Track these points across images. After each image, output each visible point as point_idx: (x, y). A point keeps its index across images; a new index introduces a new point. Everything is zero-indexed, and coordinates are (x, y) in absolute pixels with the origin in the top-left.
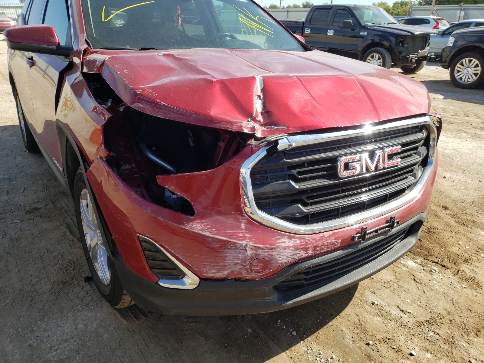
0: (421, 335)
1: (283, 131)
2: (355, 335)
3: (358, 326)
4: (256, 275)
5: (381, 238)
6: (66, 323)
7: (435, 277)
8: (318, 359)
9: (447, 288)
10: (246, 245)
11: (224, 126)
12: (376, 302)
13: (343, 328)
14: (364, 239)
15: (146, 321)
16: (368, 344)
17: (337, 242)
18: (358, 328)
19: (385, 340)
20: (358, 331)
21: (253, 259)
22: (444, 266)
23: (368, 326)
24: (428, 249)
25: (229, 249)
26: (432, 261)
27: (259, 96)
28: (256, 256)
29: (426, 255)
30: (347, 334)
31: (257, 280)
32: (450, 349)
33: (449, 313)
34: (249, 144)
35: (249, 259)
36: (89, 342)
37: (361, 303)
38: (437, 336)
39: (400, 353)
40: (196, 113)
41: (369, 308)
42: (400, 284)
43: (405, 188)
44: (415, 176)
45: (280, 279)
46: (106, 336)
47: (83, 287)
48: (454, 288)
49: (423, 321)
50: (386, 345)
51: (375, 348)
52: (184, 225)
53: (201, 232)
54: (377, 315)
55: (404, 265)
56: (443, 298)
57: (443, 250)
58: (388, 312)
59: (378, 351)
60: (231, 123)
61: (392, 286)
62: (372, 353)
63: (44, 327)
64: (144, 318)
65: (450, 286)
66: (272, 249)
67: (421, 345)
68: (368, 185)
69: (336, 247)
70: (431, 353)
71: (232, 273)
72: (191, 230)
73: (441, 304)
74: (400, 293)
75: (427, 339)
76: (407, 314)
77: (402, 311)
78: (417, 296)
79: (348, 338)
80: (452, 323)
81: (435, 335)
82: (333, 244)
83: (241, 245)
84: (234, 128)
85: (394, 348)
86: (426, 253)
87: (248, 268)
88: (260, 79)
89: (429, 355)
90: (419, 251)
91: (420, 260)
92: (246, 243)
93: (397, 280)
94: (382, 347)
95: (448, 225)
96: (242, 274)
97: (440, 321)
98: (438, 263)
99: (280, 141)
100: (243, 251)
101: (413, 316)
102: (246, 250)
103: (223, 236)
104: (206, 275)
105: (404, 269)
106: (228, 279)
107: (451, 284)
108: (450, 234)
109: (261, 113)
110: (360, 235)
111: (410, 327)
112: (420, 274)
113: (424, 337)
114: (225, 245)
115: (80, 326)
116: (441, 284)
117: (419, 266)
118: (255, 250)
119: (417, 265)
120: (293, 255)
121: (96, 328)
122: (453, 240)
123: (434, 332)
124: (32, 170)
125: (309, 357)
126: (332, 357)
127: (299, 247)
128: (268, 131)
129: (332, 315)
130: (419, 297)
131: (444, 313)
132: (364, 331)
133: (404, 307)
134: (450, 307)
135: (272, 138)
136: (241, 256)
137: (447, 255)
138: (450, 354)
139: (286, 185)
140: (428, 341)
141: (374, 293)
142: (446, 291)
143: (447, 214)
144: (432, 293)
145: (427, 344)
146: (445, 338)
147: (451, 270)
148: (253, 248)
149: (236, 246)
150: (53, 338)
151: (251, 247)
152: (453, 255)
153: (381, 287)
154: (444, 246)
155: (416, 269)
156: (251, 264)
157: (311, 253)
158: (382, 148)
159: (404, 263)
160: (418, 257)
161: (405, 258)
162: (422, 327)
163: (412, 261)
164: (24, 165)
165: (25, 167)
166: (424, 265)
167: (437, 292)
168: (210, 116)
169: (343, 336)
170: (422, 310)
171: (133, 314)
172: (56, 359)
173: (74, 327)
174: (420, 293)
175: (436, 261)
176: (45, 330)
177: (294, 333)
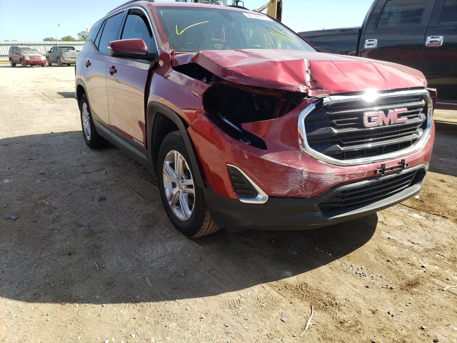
0: (430, 257)
1: (326, 93)
2: (377, 256)
3: (379, 251)
4: (308, 194)
5: (395, 175)
6: (158, 248)
7: (437, 223)
8: (351, 268)
9: (448, 230)
10: (303, 170)
11: (287, 88)
12: (391, 238)
13: (368, 253)
14: (383, 173)
15: (217, 246)
16: (388, 261)
17: (365, 173)
18: (379, 252)
19: (402, 259)
20: (379, 254)
21: (307, 181)
22: (445, 217)
23: (387, 251)
24: (430, 207)
25: (291, 173)
26: (434, 214)
27: (308, 71)
28: (309, 178)
29: (429, 211)
30: (371, 255)
31: (309, 198)
32: (453, 264)
33: (450, 244)
34: (305, 100)
35: (304, 181)
36: (178, 258)
37: (379, 238)
38: (442, 257)
39: (413, 266)
40: (268, 81)
41: (386, 242)
42: (409, 228)
43: (411, 141)
44: (417, 133)
45: (325, 198)
46: (189, 255)
47: (163, 229)
48: (454, 230)
49: (430, 249)
50: (403, 262)
51: (394, 263)
52: (260, 156)
53: (271, 161)
54: (393, 245)
55: (411, 217)
56: (446, 236)
57: (442, 207)
58: (401, 243)
59: (397, 265)
60: (292, 86)
61: (403, 229)
62: (391, 265)
63: (143, 250)
64: (215, 244)
65: (450, 229)
66: (320, 174)
67: (430, 262)
68: (384, 135)
69: (364, 177)
70: (438, 266)
71: (291, 192)
72: (265, 159)
73: (444, 239)
74: (409, 233)
75: (434, 259)
76: (417, 244)
77: (413, 243)
78: (424, 235)
79: (372, 258)
80: (453, 250)
81: (440, 256)
82: (362, 174)
83: (299, 170)
84: (294, 90)
85: (408, 263)
86: (429, 209)
87: (303, 188)
88: (307, 61)
89: (437, 267)
90: (423, 208)
91: (423, 214)
92: (302, 169)
93: (406, 225)
94: (399, 262)
95: (446, 192)
96: (298, 192)
97: (444, 249)
98: (439, 215)
99: (324, 99)
100: (300, 174)
101: (421, 246)
102: (302, 174)
103: (286, 164)
104: (273, 193)
105: (411, 219)
106: (288, 197)
107: (451, 228)
108: (448, 198)
109: (310, 81)
110: (380, 169)
111: (420, 252)
112: (425, 222)
113: (432, 258)
114: (288, 170)
115: (169, 250)
116: (443, 228)
117: (423, 217)
118: (308, 174)
119: (422, 217)
120: (335, 179)
121: (181, 251)
122: (451, 201)
123: (439, 255)
124: (97, 160)
125: (344, 267)
126: (362, 267)
127: (339, 174)
128: (316, 93)
129: (357, 245)
130: (425, 235)
131: (447, 244)
132: (384, 254)
133: (414, 241)
134: (451, 241)
135: (320, 96)
136: (299, 178)
137: (446, 210)
138: (454, 267)
139: (329, 130)
140: (435, 260)
141: (389, 233)
142: (447, 232)
143: (444, 185)
144: (436, 233)
145: (435, 261)
146: (449, 258)
147: (451, 220)
148: (307, 172)
149: (295, 171)
150: (152, 256)
151: (306, 172)
152: (451, 210)
153: (394, 229)
154: (443, 205)
155: (421, 219)
156: (305, 184)
157: (347, 179)
158: (393, 109)
159: (411, 215)
160: (422, 212)
161: (411, 212)
162: (430, 252)
163: (417, 215)
164: (89, 156)
165: (91, 158)
166: (428, 217)
167: (441, 232)
168: (278, 82)
169: (368, 256)
170: (428, 243)
171: (205, 243)
172: (158, 266)
173: (165, 250)
174: (426, 232)
175: (438, 214)
176: (144, 252)
177: (330, 255)
